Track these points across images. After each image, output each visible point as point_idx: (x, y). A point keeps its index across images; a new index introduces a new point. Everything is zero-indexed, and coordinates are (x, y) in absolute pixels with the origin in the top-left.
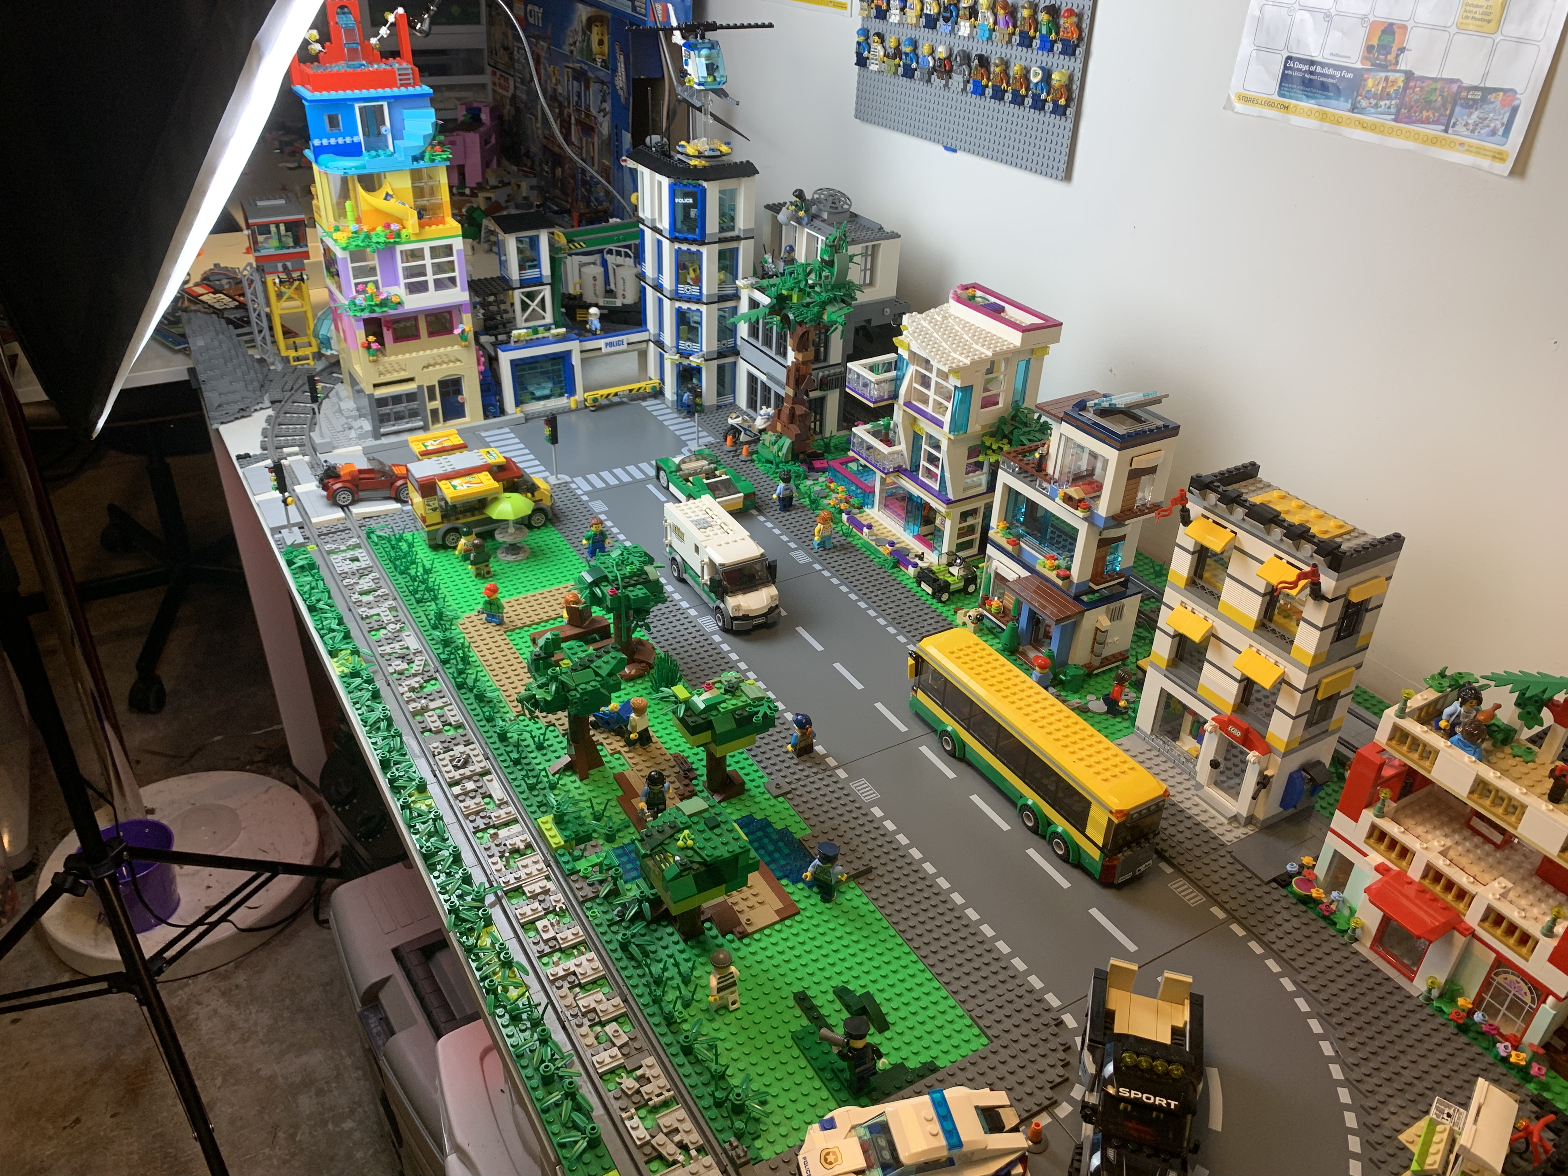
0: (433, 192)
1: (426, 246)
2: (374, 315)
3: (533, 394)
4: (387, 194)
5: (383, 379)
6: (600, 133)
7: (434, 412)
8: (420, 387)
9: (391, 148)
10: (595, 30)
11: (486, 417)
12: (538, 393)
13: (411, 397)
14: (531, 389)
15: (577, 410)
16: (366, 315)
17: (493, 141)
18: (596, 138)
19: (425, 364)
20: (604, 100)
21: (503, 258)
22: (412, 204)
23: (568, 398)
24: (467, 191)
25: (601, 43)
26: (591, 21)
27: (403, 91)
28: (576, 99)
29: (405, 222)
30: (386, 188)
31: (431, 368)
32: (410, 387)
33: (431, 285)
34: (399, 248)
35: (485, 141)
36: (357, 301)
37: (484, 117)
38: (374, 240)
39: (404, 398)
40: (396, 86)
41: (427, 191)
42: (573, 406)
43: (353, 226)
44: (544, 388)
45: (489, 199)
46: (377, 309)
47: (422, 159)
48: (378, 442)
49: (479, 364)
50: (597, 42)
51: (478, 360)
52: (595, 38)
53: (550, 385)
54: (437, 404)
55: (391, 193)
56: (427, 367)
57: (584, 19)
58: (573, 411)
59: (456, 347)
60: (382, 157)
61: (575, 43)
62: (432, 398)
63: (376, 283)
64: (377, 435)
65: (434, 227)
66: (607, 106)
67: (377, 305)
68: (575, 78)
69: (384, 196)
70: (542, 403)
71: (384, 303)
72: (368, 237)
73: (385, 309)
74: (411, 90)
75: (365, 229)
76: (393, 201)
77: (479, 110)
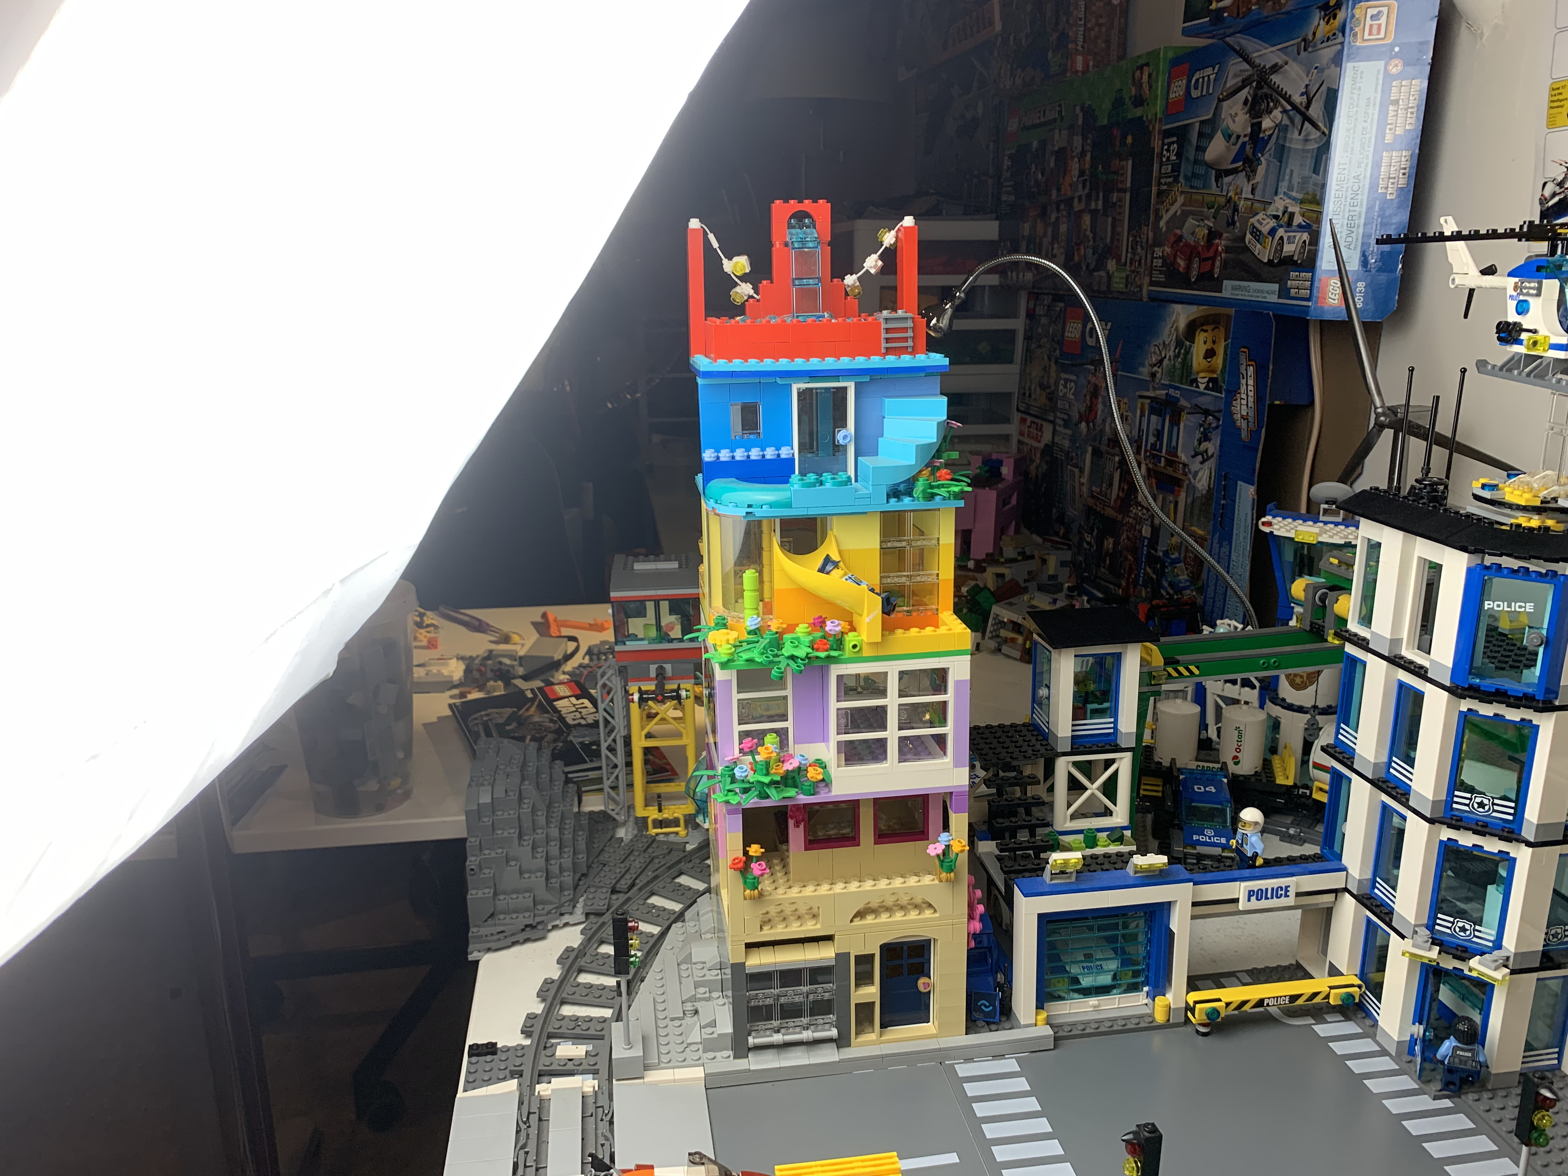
0: (921, 561)
1: (893, 670)
2: (766, 803)
3: (1075, 981)
4: (828, 559)
5: (768, 934)
6: (1191, 488)
7: (865, 1009)
8: (843, 958)
9: (851, 472)
10: (1200, 337)
11: (971, 1026)
12: (1086, 982)
13: (818, 974)
14: (1074, 970)
15: (1167, 1025)
16: (751, 801)
17: (1014, 501)
18: (1183, 495)
19: (860, 906)
20: (1206, 438)
21: (1043, 692)
22: (876, 581)
23: (1152, 996)
24: (971, 564)
25: (1210, 354)
26: (1192, 328)
27: (891, 361)
28: (1152, 440)
29: (856, 618)
30: (829, 548)
31: (870, 919)
32: (824, 954)
33: (893, 748)
34: (836, 670)
35: (1003, 501)
36: (738, 773)
37: (1006, 471)
38: (787, 650)
39: (806, 977)
40: (877, 353)
41: (910, 556)
42: (1160, 1017)
43: (750, 620)
44: (1100, 970)
45: (1000, 576)
46: (772, 792)
47: (909, 494)
48: (742, 1064)
49: (971, 917)
50: (1202, 353)
51: (971, 907)
52: (1199, 347)
53: (1113, 965)
54: (871, 992)
55: (835, 557)
56: (860, 914)
57: (1182, 324)
58: (1160, 1027)
59: (927, 880)
60: (828, 485)
61: (1161, 362)
62: (864, 978)
63: (782, 734)
64: (741, 1049)
65: (914, 631)
66: (1212, 447)
67: (773, 783)
68: (1153, 411)
69: (819, 563)
70: (1093, 1001)
71: (791, 779)
72: (777, 643)
73: (791, 792)
74: (906, 360)
75: (775, 626)
76: (836, 573)
77: (1000, 463)
